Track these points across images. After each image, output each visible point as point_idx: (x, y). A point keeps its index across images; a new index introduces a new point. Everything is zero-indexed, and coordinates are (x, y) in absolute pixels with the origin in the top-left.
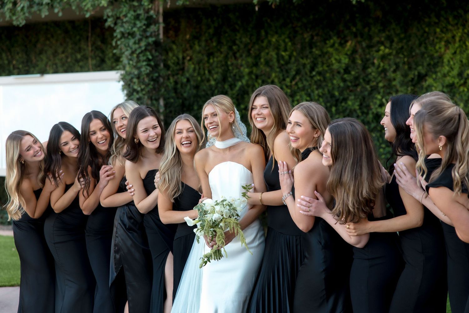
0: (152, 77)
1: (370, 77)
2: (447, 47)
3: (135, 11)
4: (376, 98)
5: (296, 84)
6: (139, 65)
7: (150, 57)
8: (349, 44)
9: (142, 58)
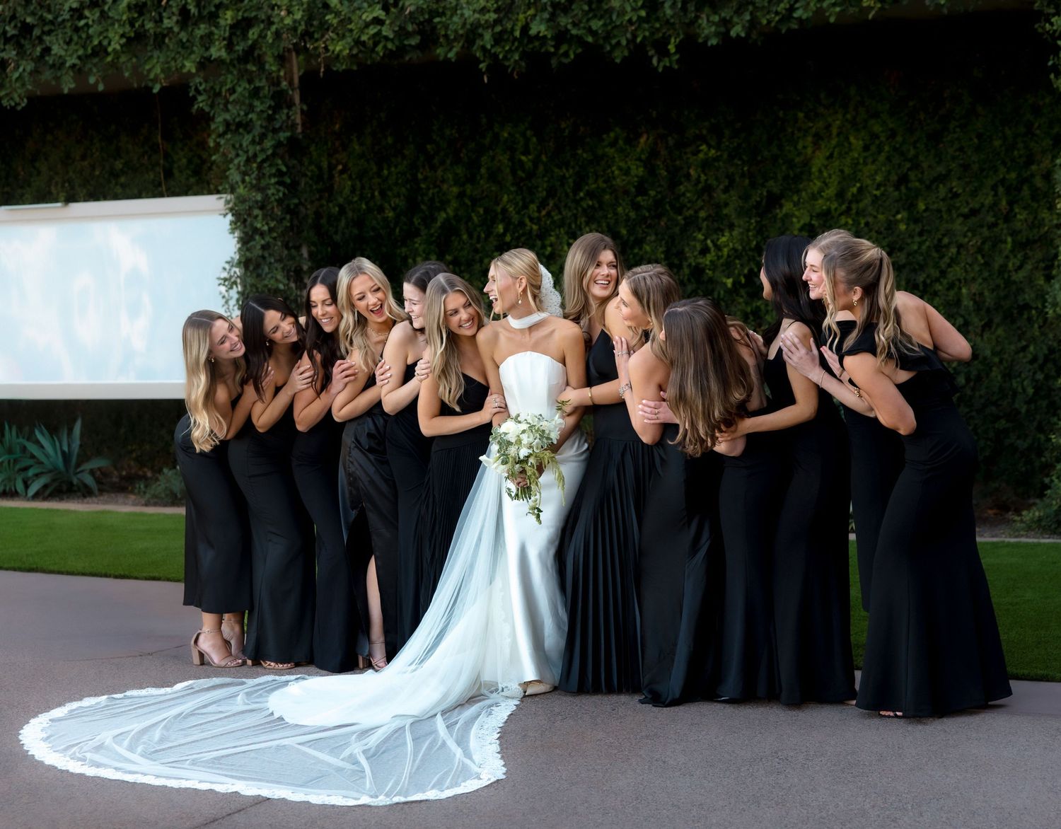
0: (288, 206)
1: (683, 200)
2: (816, 145)
3: (250, 81)
4: (695, 239)
5: (548, 214)
6: (263, 183)
7: (284, 169)
8: (642, 140)
9: (267, 170)
